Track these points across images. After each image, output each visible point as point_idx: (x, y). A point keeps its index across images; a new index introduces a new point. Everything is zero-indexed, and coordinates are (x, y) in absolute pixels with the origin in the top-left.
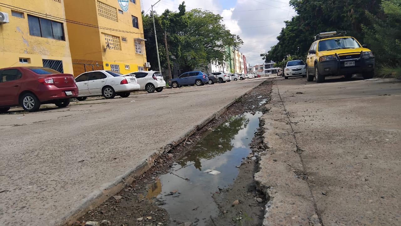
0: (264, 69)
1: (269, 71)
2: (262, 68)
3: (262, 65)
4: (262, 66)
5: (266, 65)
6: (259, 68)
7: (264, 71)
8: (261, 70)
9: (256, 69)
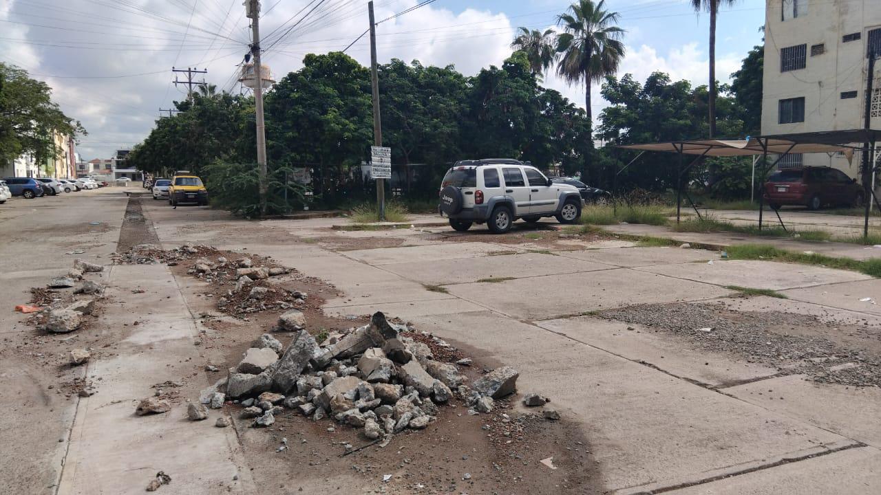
0: (115, 170)
1: (124, 175)
2: (109, 167)
3: (110, 161)
4: (109, 163)
5: (117, 162)
6: (103, 166)
7: (113, 175)
8: (107, 171)
9: (96, 167)
